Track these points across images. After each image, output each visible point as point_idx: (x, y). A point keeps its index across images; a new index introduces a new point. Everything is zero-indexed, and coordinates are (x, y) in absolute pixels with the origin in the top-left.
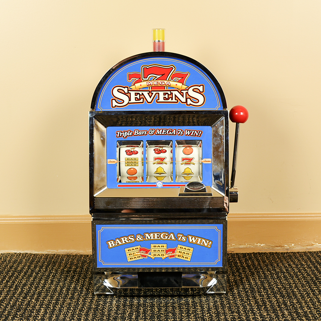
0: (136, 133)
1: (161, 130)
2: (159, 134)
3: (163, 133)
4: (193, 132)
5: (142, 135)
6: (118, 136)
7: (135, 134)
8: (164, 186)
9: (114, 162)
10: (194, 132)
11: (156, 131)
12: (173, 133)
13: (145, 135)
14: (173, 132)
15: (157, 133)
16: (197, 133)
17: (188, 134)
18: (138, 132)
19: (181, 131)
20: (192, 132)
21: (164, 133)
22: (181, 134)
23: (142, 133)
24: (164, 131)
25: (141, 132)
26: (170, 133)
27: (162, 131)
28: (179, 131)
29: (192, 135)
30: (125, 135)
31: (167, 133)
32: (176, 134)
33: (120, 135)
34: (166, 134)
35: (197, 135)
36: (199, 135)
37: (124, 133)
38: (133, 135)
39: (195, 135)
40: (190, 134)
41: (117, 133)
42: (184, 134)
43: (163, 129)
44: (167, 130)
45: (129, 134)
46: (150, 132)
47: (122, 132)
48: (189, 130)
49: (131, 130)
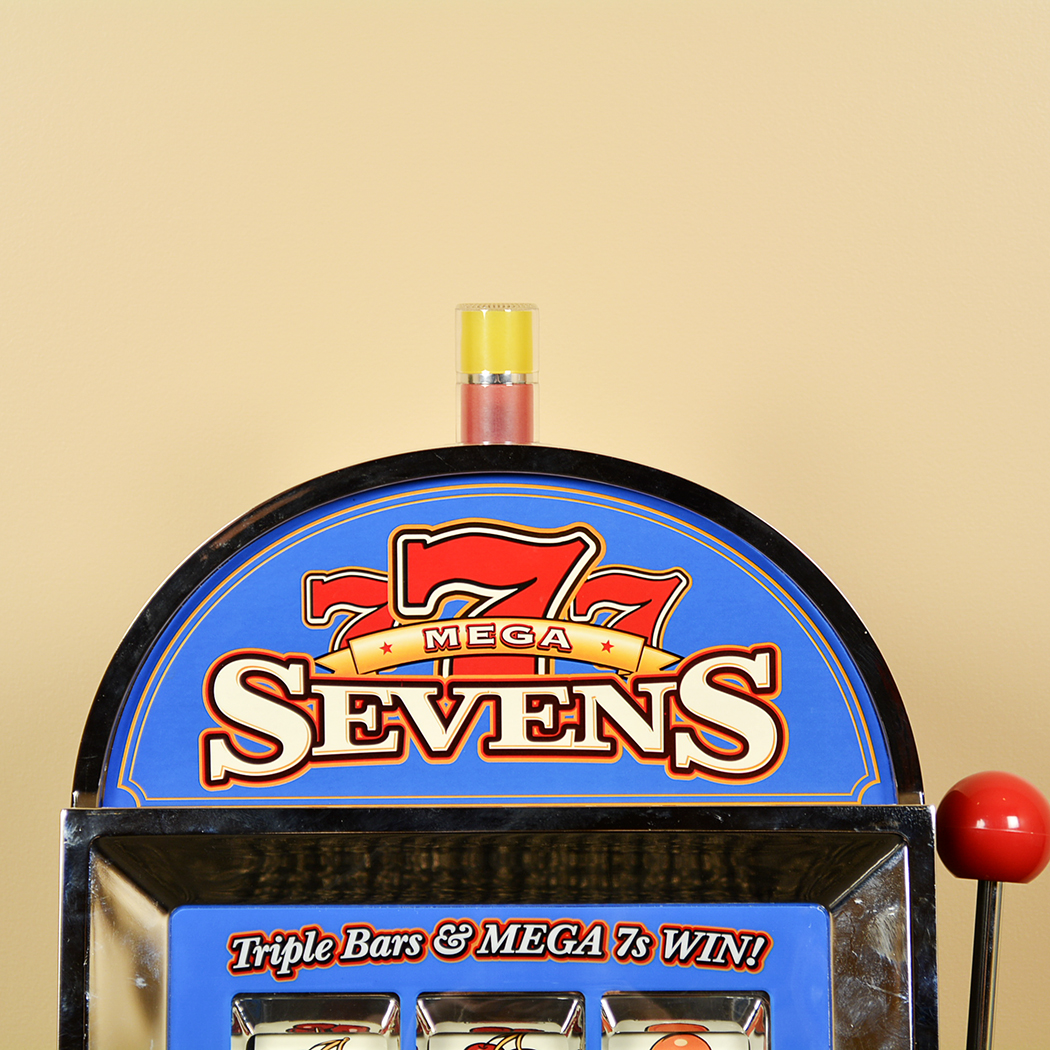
0: (357, 949)
1: (512, 931)
2: (498, 954)
3: (524, 949)
4: (713, 937)
5: (391, 957)
6: (242, 963)
7: (348, 954)
10: (720, 941)
11: (481, 932)
12: (588, 948)
13: (411, 957)
14: (586, 942)
15: (489, 946)
16: (739, 949)
17: (683, 956)
18: (369, 942)
19: (634, 932)
20: (705, 939)
21: (531, 945)
22: (634, 952)
23: (392, 946)
24: (528, 937)
25: (387, 940)
26: (570, 944)
27: (521, 932)
28: (626, 936)
29: (705, 957)
30: (287, 961)
31: (546, 948)
32: (602, 956)
33: (251, 956)
34: (540, 950)
35: (737, 957)
36: (751, 962)
37: (283, 944)
38: (336, 962)
39: (723, 961)
40: (693, 957)
41: (234, 946)
42: (657, 954)
43: (523, 923)
44: (549, 930)
45: (313, 951)
46: (445, 938)
47: (269, 939)
48: (686, 929)
49: (321, 930)
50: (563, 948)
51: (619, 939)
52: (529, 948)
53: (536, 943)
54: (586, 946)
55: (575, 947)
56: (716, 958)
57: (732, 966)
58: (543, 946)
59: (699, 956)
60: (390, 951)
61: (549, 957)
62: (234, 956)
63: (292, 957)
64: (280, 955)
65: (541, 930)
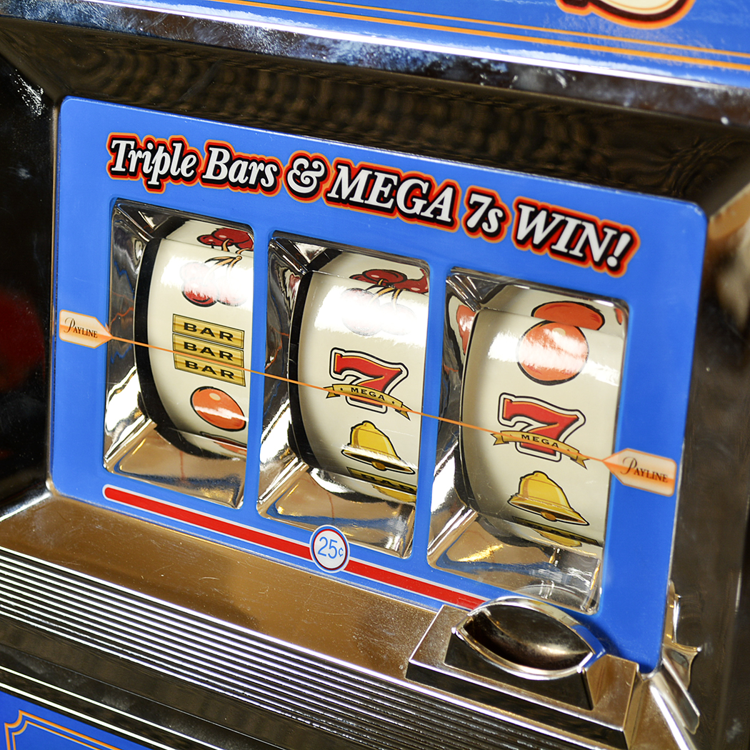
0: (217, 170)
1: (363, 176)
2: (347, 202)
3: (373, 200)
4: (572, 224)
5: (246, 186)
6: (119, 168)
7: (209, 175)
8: (353, 566)
9: (94, 335)
10: (579, 230)
11: (333, 172)
12: (437, 212)
13: (265, 189)
14: (436, 204)
15: (339, 192)
16: (600, 243)
17: (538, 238)
18: (229, 165)
19: (487, 201)
20: (563, 224)
21: (381, 197)
22: (485, 226)
23: (248, 173)
24: (378, 187)
25: (245, 164)
26: (419, 204)
27: (371, 179)
28: (478, 205)
29: (561, 246)
30: (157, 171)
31: (395, 204)
32: (451, 224)
33: (127, 160)
34: (389, 205)
35: (597, 253)
36: (612, 262)
37: (154, 152)
38: (199, 180)
39: (581, 255)
40: (548, 243)
41: (113, 147)
42: (509, 233)
43: (374, 170)
44: (400, 182)
45: (179, 166)
46: (298, 173)
47: (142, 144)
48: (544, 208)
49: (186, 143)
50: (412, 208)
51: (471, 206)
52: (378, 200)
53: (386, 196)
54: (436, 209)
55: (424, 208)
56: (573, 249)
57: (590, 264)
58: (392, 200)
59: (555, 244)
60: (247, 178)
61: (398, 215)
62: (113, 157)
63: (161, 169)
64: (151, 164)
65: (391, 181)
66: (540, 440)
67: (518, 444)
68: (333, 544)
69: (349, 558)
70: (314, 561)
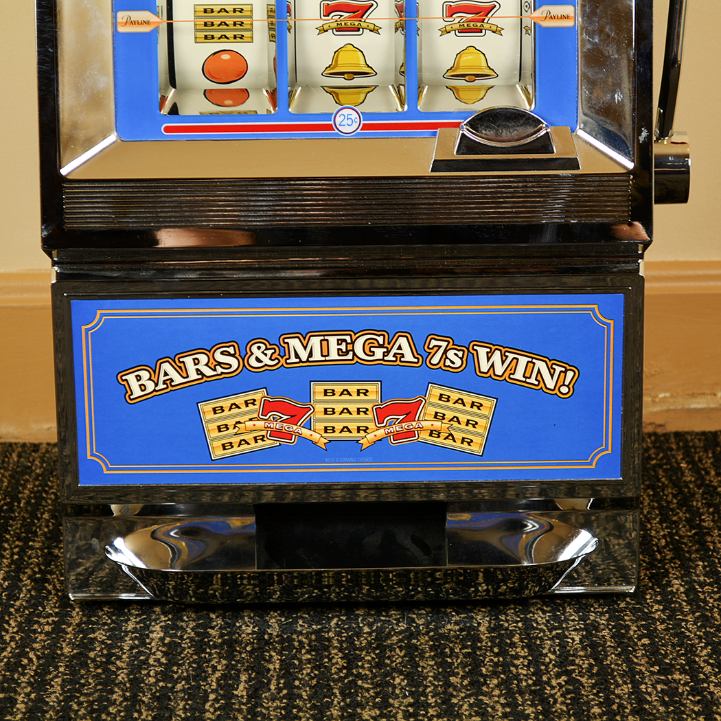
9: (147, 23)
66: (471, 25)
67: (457, 31)
68: (349, 116)
69: (363, 122)
70: (337, 131)
